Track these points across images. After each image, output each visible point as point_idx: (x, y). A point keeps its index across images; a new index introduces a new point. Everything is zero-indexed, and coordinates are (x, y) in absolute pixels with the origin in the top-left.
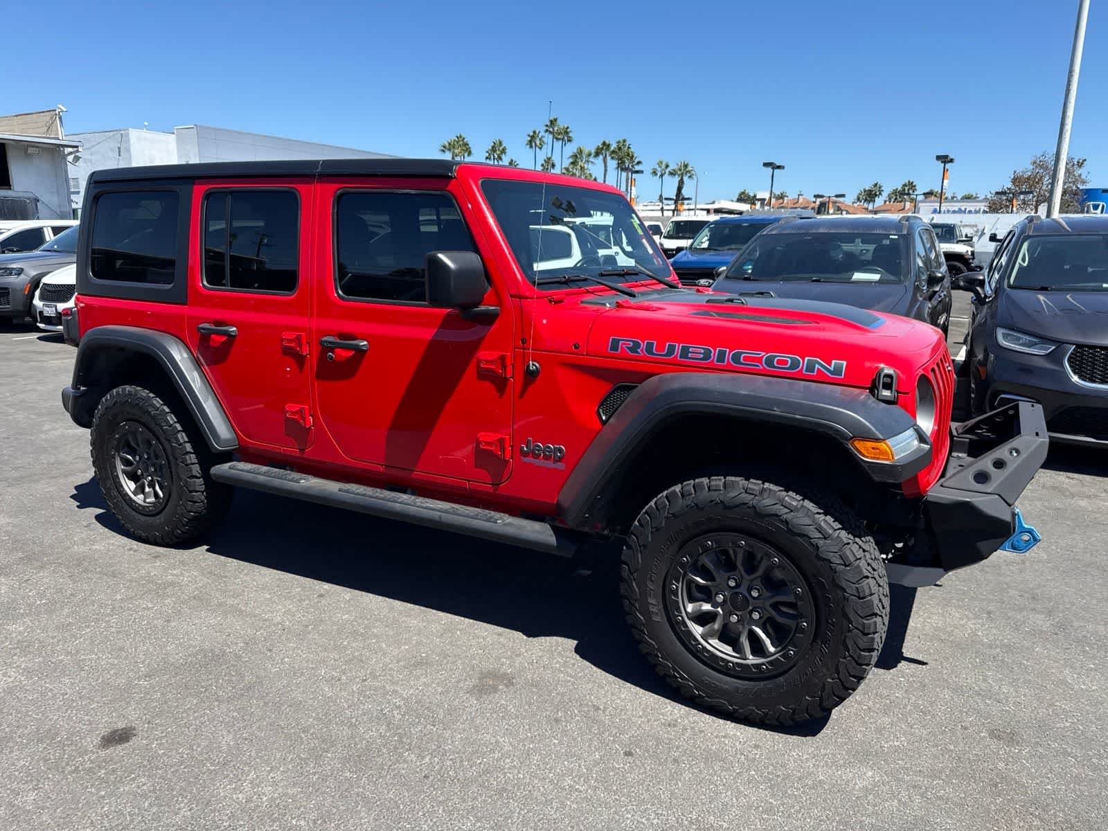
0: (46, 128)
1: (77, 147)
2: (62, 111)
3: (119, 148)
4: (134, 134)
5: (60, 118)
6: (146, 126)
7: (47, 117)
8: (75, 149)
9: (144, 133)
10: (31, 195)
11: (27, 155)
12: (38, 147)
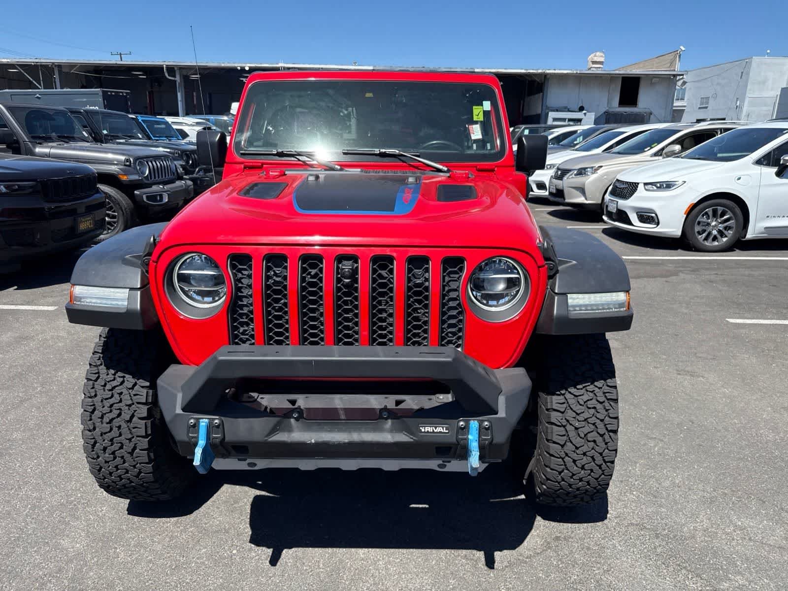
0: (669, 65)
1: (683, 75)
2: (682, 50)
3: (742, 73)
4: (756, 60)
5: (680, 56)
6: (768, 53)
7: (671, 57)
8: (681, 77)
9: (767, 59)
10: (647, 110)
11: (652, 84)
12: (658, 78)
